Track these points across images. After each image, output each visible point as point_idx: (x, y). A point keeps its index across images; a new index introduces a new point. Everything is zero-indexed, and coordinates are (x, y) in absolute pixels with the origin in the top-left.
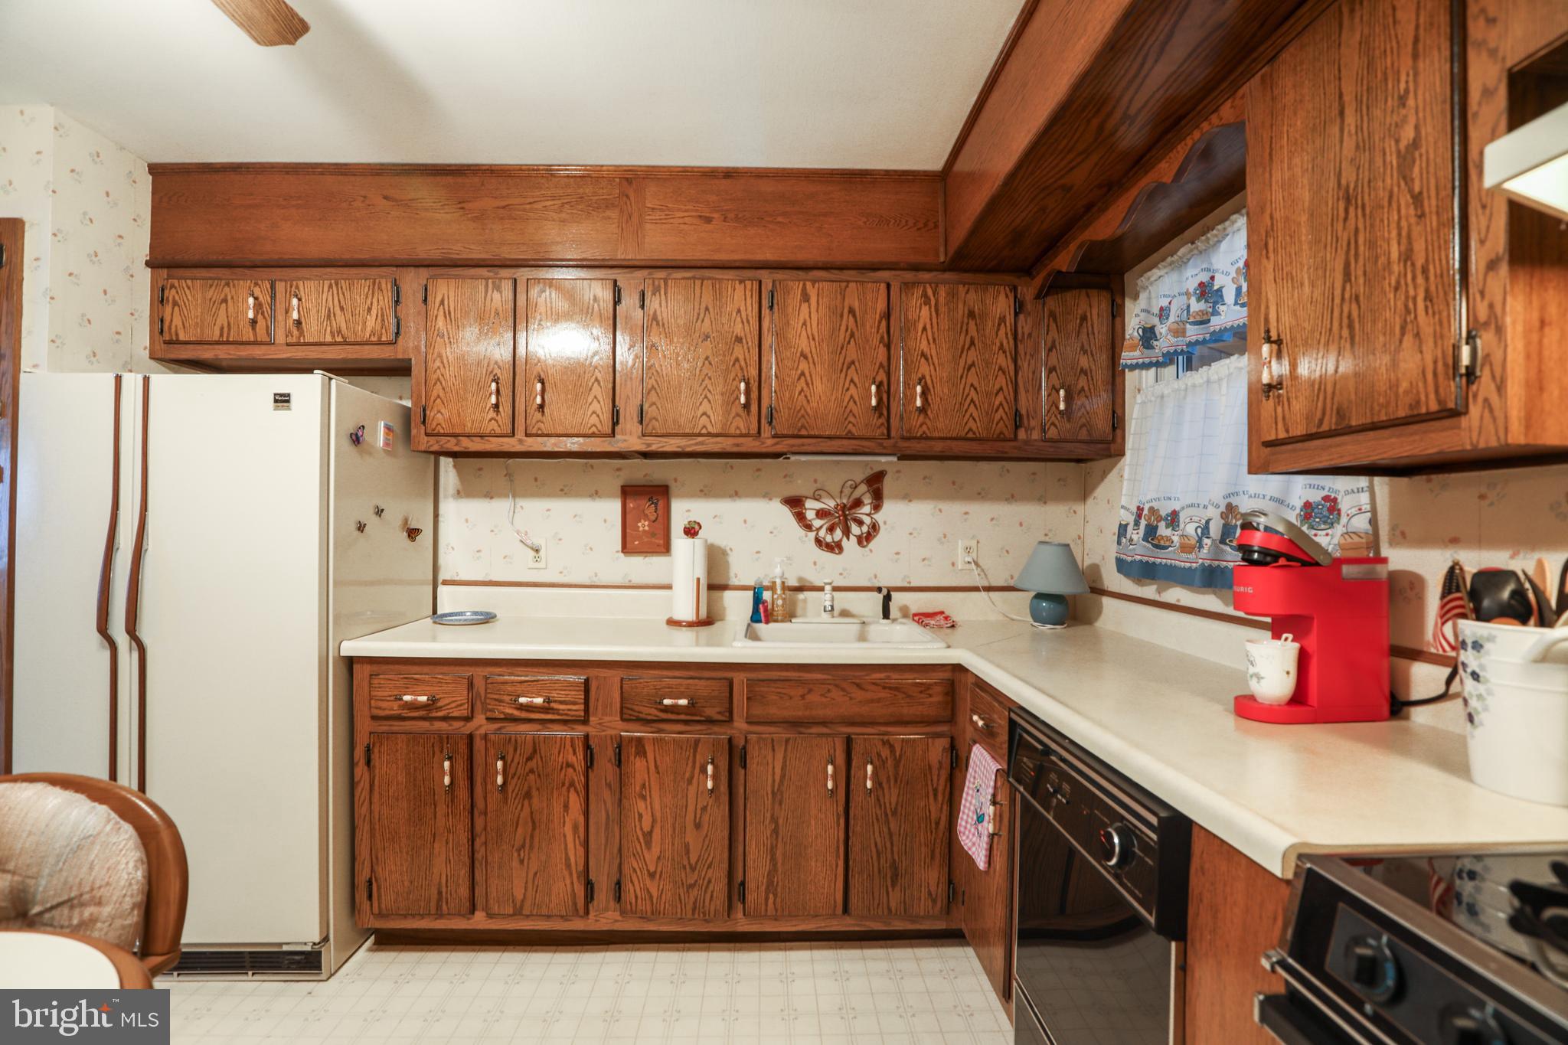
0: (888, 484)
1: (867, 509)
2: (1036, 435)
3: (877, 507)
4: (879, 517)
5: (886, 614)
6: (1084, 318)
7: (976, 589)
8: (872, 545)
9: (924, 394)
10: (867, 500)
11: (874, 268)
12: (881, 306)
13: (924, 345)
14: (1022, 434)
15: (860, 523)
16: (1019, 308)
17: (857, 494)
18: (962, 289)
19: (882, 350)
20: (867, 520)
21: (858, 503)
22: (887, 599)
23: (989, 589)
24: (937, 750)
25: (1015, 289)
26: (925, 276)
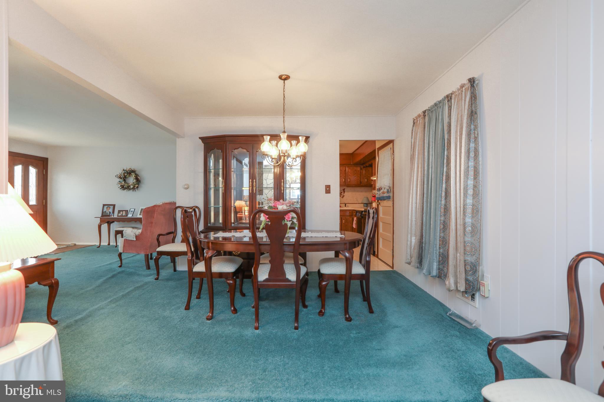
0: (345, 190)
1: (343, 193)
2: (363, 184)
3: (344, 193)
4: (344, 194)
5: (345, 206)
6: (369, 170)
7: (357, 203)
8: (344, 198)
9: (350, 180)
10: (343, 192)
11: (344, 165)
12: (344, 169)
13: (350, 174)
14: (361, 184)
15: (342, 195)
16: (361, 169)
17: (342, 191)
18: (354, 167)
19: (345, 175)
20: (343, 195)
21: (342, 193)
22: (346, 204)
23: (358, 203)
24: (351, 219)
25: (360, 167)
26: (350, 166)
